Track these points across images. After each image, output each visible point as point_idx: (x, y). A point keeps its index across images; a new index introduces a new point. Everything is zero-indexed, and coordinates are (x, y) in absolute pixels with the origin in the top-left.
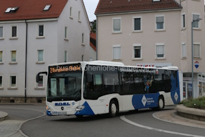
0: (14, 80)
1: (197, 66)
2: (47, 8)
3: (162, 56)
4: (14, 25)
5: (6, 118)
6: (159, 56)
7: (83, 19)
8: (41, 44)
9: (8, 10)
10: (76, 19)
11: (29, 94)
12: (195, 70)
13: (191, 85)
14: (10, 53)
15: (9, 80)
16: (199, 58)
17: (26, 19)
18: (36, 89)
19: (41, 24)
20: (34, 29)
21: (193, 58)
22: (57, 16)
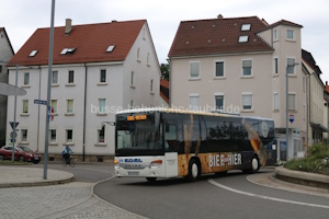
0: (70, 134)
1: (291, 121)
2: (110, 49)
3: (249, 107)
4: (71, 69)
5: (72, 180)
6: (245, 107)
7: (152, 62)
8: (103, 91)
9: (64, 52)
10: (144, 63)
11: (88, 151)
12: (290, 125)
13: (285, 143)
14: (66, 102)
15: (65, 135)
16: (294, 111)
17: (86, 62)
18: (96, 145)
19: (103, 68)
20: (95, 73)
21: (287, 111)
22: (122, 58)
